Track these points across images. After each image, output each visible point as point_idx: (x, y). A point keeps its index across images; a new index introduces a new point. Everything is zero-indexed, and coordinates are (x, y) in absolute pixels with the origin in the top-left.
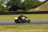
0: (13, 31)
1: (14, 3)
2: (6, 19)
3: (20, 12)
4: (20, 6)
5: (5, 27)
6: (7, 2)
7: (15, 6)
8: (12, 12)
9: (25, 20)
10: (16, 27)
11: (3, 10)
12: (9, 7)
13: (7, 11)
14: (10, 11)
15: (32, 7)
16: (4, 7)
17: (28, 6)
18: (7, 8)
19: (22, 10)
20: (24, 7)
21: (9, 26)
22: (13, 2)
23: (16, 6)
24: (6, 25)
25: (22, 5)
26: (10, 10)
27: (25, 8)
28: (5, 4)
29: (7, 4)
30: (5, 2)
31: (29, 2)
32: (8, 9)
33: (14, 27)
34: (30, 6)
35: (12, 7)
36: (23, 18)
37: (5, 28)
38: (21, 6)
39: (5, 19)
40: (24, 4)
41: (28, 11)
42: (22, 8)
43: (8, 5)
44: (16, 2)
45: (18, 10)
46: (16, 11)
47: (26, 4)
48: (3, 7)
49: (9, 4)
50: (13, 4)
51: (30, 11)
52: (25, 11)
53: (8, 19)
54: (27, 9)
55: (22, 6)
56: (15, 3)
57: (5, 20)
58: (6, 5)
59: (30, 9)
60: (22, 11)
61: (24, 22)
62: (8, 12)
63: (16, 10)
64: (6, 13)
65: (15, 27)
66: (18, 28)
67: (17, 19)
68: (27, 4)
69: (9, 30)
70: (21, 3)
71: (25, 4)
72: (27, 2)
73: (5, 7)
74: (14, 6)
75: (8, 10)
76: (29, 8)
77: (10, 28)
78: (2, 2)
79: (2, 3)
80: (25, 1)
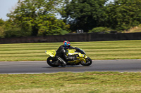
0: (83, 89)
1: (84, 7)
3: (102, 33)
4: (102, 17)
5: (57, 77)
6: (65, 5)
8: (78, 35)
9: (76, 59)
12: (70, 19)
13: (65, 32)
14: (73, 31)
15: (138, 20)
16: (55, 19)
17: (127, 16)
18: (65, 21)
19: (108, 27)
20: (115, 18)
21: (69, 74)
22: (82, 5)
23: (90, 17)
25: (107, 12)
27: (116, 22)
28: (58, 11)
29: (65, 10)
30: (60, 6)
31: (130, 4)
32: (68, 26)
34: (132, 16)
37: (59, 79)
38: (105, 17)
40: (113, 9)
41: (127, 30)
42: (109, 22)
44: (91, 5)
45: (98, 28)
46: (90, 32)
47: (121, 12)
48: (53, 20)
49: (70, 11)
50: (82, 11)
51: (132, 31)
52: (118, 32)
54: (124, 24)
55: (109, 16)
56: (88, 8)
58: (61, 14)
59: (133, 26)
60: (109, 31)
61: (73, 63)
62: (66, 35)
63: (91, 29)
65: (88, 78)
66: (97, 79)
67: (52, 56)
68: (123, 9)
70: (106, 8)
71: (118, 10)
72: (124, 6)
74: (84, 17)
75: (68, 29)
76: (127, 23)
78: (49, 4)
79: (49, 7)
80: (116, 2)
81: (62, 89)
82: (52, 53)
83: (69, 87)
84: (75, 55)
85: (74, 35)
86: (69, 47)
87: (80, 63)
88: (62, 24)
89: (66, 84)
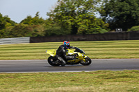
1: (123, 6)
2: (101, 52)
5: (96, 76)
6: (104, 4)
7: (126, 14)
8: (117, 33)
10: (129, 74)
11: (93, 27)
12: (109, 18)
13: (104, 31)
14: (112, 30)
16: (94, 18)
18: (104, 20)
21: (108, 72)
22: (121, 4)
23: (129, 16)
24: (102, 71)
26: (112, 26)
28: (98, 10)
29: (104, 9)
30: (98, 5)
32: (107, 24)
33: (123, 77)
35: (117, 17)
36: (71, 52)
37: (98, 77)
39: (97, 52)
43: (106, 11)
44: (130, 4)
45: (136, 27)
46: (129, 30)
48: (92, 19)
49: (109, 9)
50: (121, 10)
53: (107, 52)
56: (127, 7)
57: (97, 57)
58: (100, 13)
63: (130, 28)
64: (100, 34)
65: (127, 76)
66: (136, 78)
67: (53, 55)
69: (110, 83)
73: (98, 19)
74: (123, 16)
75: (107, 28)
77: (111, 80)
78: (88, 3)
79: (88, 6)
81: (101, 88)
82: (52, 53)
83: (108, 85)
84: (75, 55)
85: (114, 34)
86: (69, 47)
87: (80, 62)
88: (101, 23)
89: (105, 83)
